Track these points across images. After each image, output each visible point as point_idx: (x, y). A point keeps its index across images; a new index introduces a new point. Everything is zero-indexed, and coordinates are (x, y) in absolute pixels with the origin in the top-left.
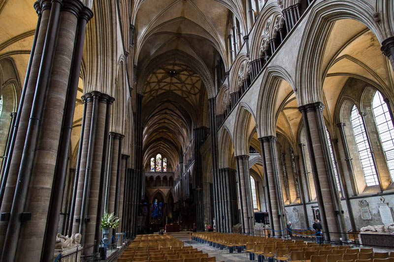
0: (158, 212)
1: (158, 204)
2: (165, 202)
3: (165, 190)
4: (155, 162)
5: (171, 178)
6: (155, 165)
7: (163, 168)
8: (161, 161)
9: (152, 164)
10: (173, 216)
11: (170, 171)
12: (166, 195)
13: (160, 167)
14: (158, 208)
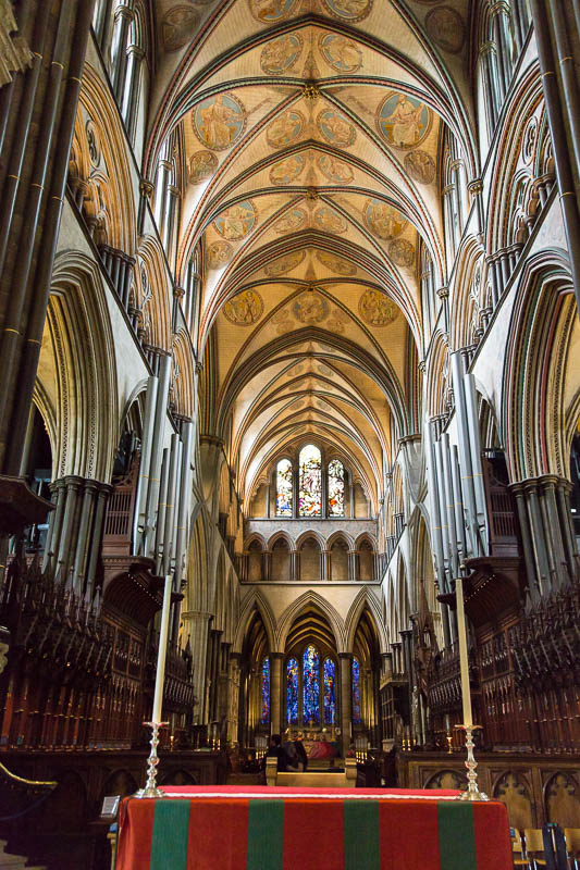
0: (319, 700)
1: (319, 667)
2: (342, 648)
3: (339, 599)
4: (295, 478)
5: (365, 544)
6: (296, 488)
7: (327, 502)
8: (318, 473)
9: (284, 484)
10: (379, 711)
11: (361, 515)
12: (344, 618)
13: (316, 498)
14: (320, 682)
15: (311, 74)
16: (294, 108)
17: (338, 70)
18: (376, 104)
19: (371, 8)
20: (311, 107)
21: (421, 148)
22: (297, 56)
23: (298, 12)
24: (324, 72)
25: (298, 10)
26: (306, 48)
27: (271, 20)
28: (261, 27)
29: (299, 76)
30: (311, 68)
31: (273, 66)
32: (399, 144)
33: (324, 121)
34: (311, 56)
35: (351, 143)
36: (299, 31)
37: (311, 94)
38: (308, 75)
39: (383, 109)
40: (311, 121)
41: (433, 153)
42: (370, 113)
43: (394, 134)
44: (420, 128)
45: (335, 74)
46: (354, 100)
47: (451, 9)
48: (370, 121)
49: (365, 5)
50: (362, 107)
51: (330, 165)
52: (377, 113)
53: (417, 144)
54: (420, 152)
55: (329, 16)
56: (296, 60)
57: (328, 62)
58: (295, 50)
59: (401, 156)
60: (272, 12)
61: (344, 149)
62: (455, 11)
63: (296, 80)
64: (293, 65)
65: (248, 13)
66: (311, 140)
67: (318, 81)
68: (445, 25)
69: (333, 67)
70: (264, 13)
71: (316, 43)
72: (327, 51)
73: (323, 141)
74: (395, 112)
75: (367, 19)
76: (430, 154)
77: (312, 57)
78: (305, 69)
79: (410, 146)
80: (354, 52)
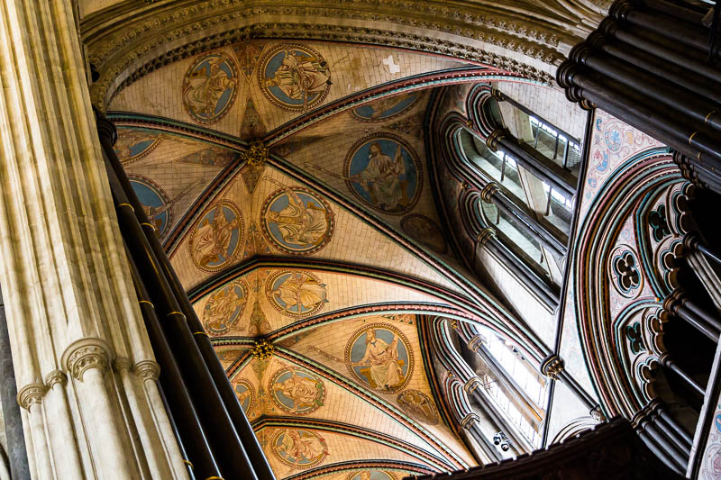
15: (258, 329)
16: (241, 376)
17: (293, 315)
18: (343, 349)
19: (332, 232)
20: (260, 372)
21: (410, 387)
22: (241, 309)
23: (241, 256)
24: (276, 321)
25: (242, 254)
26: (252, 298)
27: (215, 267)
28: (205, 276)
29: (245, 334)
30: (258, 321)
31: (217, 324)
32: (383, 386)
33: (279, 386)
34: (257, 307)
35: (319, 402)
36: (243, 278)
37: (264, 352)
38: (255, 332)
39: (353, 352)
40: (261, 390)
41: (426, 390)
42: (339, 360)
43: (374, 377)
44: (400, 365)
45: (291, 321)
46: (315, 349)
47: (421, 216)
48: (342, 369)
49: (324, 231)
50: (327, 356)
51: (291, 445)
52: (347, 359)
53: (404, 383)
54: (412, 392)
55: (279, 253)
56: (241, 315)
57: (279, 309)
58: (239, 302)
59: (391, 399)
60: (214, 258)
61: (311, 415)
62: (426, 218)
63: (243, 338)
64: (238, 320)
65: (190, 262)
66: (263, 417)
67: (269, 335)
68: (422, 230)
69: (288, 313)
70: (206, 259)
71: (263, 290)
72: (279, 296)
73: (280, 413)
74: (367, 353)
75: (329, 245)
76: (422, 391)
77: (259, 309)
78: (251, 324)
79: (397, 387)
80: (314, 287)
